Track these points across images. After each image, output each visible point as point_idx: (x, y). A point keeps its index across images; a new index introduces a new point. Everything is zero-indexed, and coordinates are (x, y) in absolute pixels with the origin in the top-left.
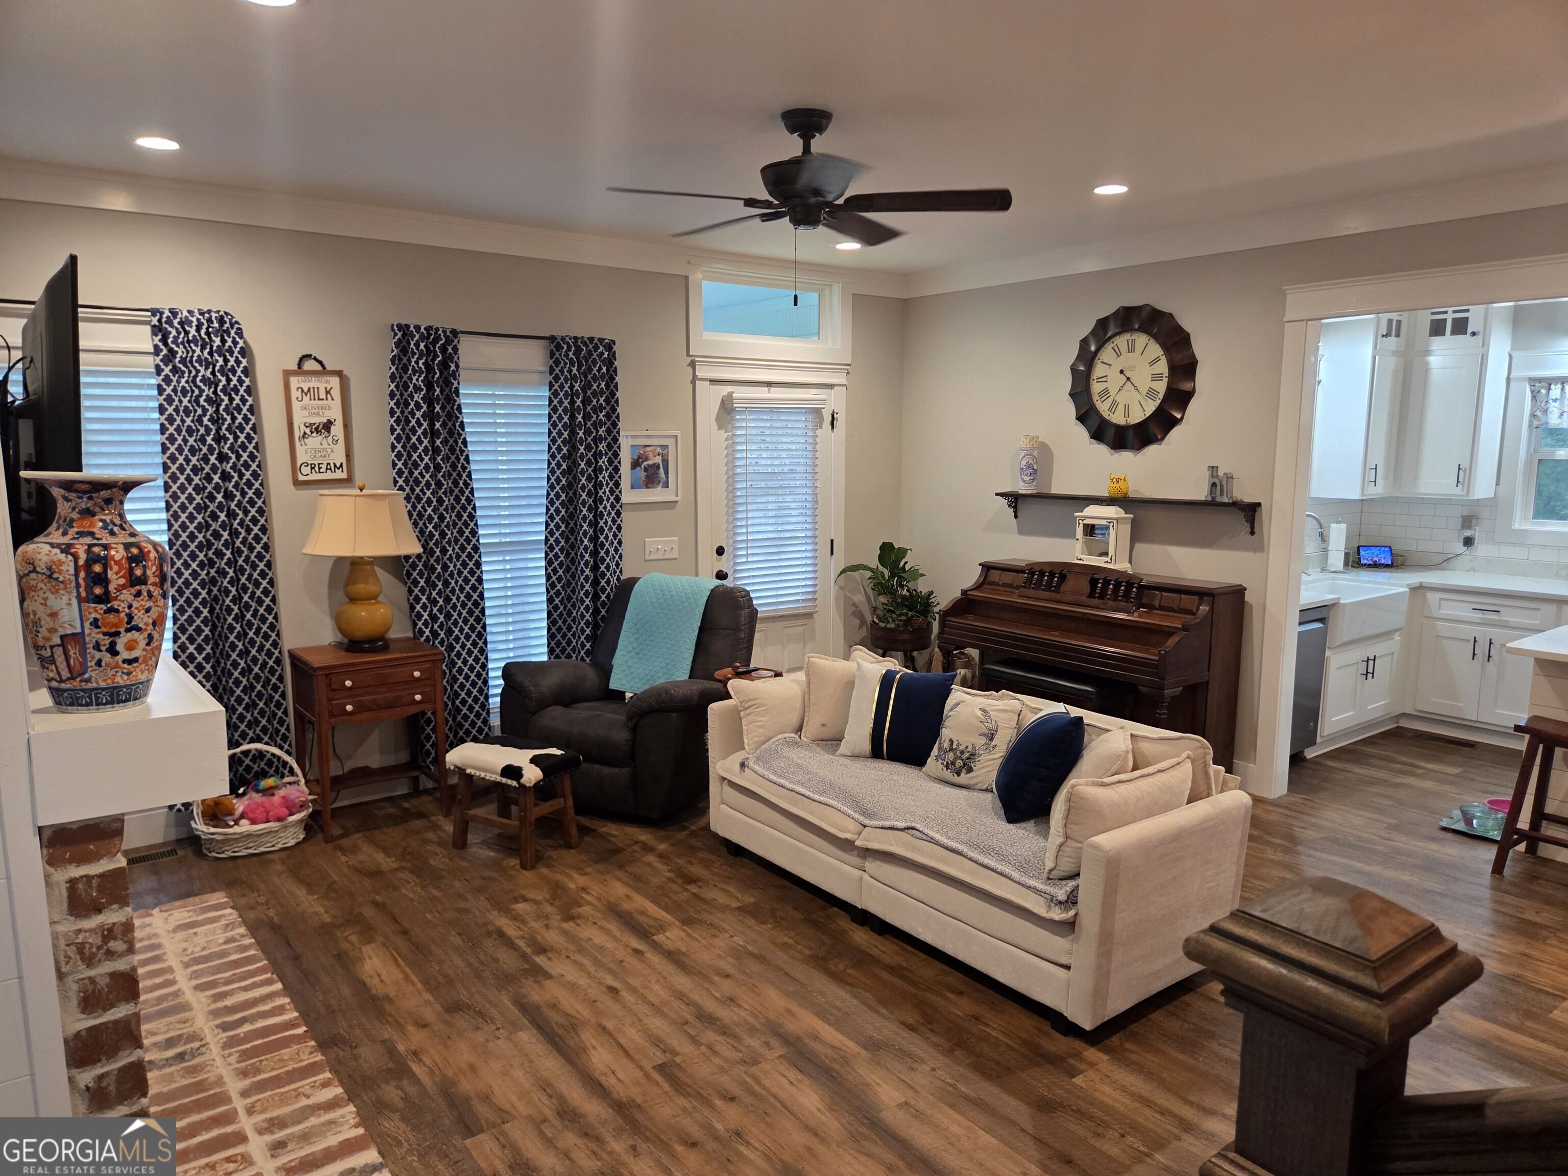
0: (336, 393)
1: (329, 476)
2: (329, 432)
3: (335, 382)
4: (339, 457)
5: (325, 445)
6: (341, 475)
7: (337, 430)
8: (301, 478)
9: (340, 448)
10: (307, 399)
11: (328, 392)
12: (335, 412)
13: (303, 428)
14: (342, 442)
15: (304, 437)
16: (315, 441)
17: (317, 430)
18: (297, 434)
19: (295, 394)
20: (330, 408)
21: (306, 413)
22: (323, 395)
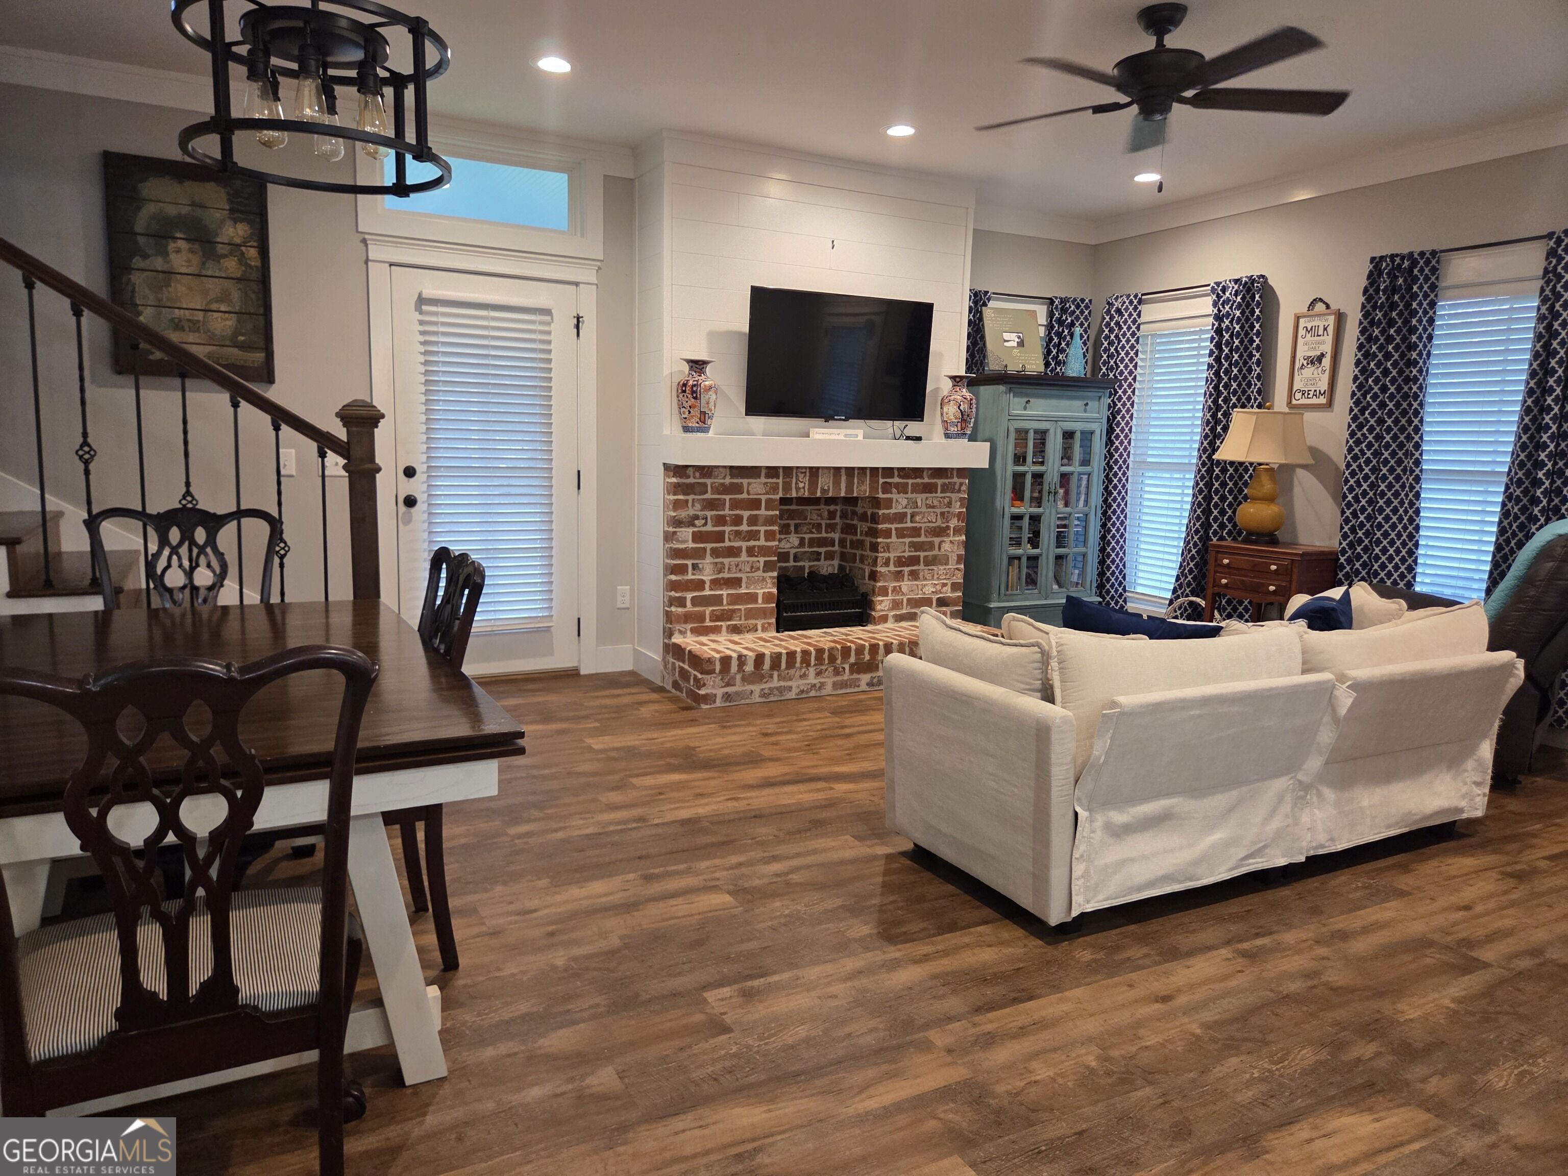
0: (1331, 330)
1: (1315, 401)
2: (1320, 363)
3: (1331, 320)
4: (1323, 386)
5: (1316, 375)
6: (1323, 400)
7: (1326, 362)
8: (1294, 402)
9: (1325, 378)
10: (1308, 335)
11: (1325, 329)
12: (1327, 347)
13: (1302, 360)
14: (1327, 372)
15: (1301, 368)
16: (1309, 371)
17: (1312, 363)
18: (1297, 365)
19: (1301, 332)
20: (1323, 343)
21: (1306, 347)
22: (1321, 332)
